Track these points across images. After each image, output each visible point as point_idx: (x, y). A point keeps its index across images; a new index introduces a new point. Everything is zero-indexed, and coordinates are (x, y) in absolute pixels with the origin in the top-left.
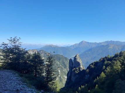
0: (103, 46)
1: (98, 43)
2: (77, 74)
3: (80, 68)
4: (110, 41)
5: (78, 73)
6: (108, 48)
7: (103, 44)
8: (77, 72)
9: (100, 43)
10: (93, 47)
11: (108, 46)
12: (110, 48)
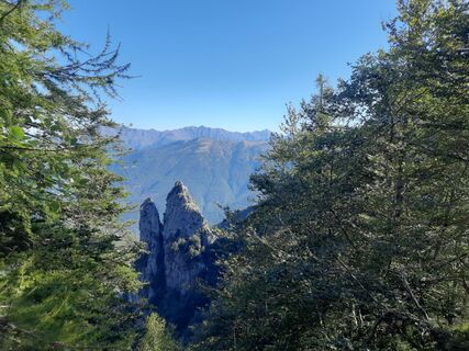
0: (180, 143)
1: (161, 133)
2: (196, 259)
3: (203, 235)
4: (198, 129)
5: (202, 253)
6: (197, 151)
7: (177, 138)
8: (198, 253)
9: (170, 133)
10: (143, 144)
11: (195, 143)
12: (201, 149)
